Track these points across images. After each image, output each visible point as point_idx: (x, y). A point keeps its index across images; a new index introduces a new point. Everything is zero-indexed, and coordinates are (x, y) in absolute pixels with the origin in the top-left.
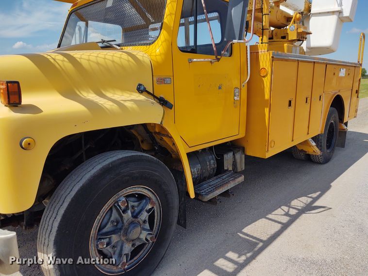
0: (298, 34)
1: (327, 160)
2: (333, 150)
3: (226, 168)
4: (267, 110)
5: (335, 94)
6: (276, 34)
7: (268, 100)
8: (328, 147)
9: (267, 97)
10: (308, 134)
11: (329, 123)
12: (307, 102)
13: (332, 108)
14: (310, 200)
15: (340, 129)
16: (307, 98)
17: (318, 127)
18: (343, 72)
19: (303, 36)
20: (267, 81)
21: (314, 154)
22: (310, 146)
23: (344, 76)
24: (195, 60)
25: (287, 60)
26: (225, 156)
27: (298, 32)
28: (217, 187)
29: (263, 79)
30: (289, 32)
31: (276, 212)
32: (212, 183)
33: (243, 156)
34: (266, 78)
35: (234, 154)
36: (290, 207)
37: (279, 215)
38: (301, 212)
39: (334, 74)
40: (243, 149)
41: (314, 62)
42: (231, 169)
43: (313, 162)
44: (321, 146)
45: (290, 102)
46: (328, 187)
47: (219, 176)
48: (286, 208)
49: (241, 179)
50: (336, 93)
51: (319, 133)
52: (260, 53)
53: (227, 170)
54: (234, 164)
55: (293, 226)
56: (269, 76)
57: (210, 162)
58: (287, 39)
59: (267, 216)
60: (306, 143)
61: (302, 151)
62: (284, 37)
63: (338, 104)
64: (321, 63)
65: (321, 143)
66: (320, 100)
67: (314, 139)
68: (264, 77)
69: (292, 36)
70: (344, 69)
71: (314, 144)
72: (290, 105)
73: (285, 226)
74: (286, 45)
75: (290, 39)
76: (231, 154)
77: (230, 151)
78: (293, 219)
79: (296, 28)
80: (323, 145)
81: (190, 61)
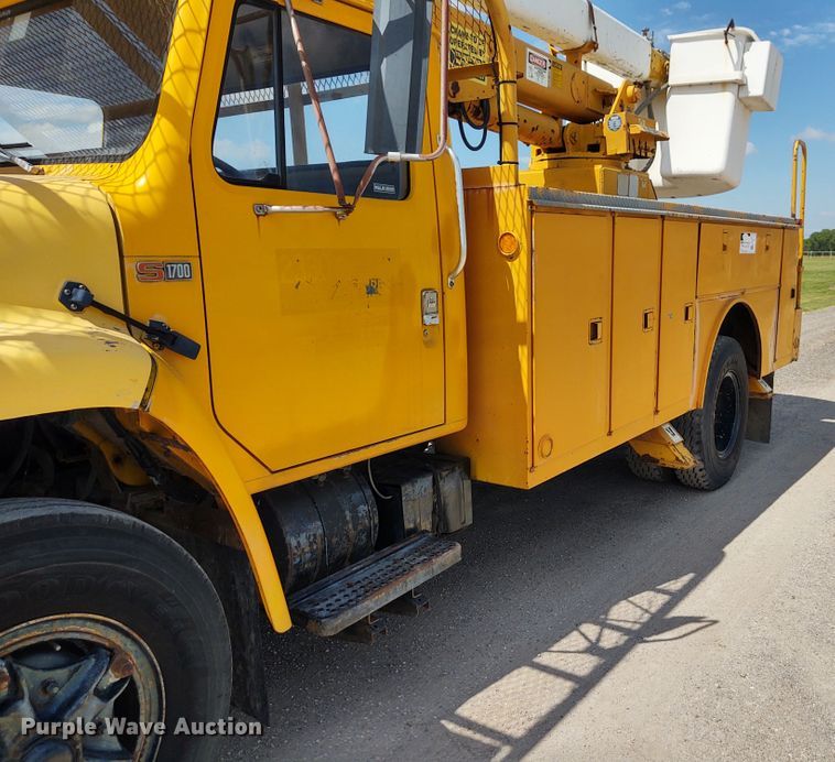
0: (631, 139)
1: (719, 480)
2: (736, 453)
3: (409, 525)
4: (523, 352)
5: (730, 301)
6: (574, 138)
7: (524, 324)
8: (722, 443)
9: (521, 314)
10: (657, 412)
11: (720, 380)
12: (646, 326)
13: (724, 339)
14: (661, 599)
15: (752, 394)
16: (646, 315)
17: (686, 391)
18: (749, 244)
19: (643, 146)
20: (518, 270)
21: (678, 466)
22: (668, 445)
23: (753, 251)
24: (275, 208)
25: (577, 212)
26: (407, 489)
27: (629, 135)
28: (371, 589)
29: (509, 263)
30: (606, 132)
31: (564, 644)
32: (356, 578)
33: (467, 483)
34: (516, 262)
35: (435, 483)
36: (604, 625)
37: (570, 654)
38: (636, 637)
39: (725, 248)
40: (466, 466)
41: (663, 217)
42: (426, 525)
43: (682, 485)
44: (699, 443)
45: (594, 327)
46: (716, 558)
47: (386, 550)
48: (591, 630)
49: (452, 555)
50: (733, 298)
51: (691, 407)
52: (497, 191)
53: (414, 531)
54: (439, 511)
55: (606, 684)
56: (523, 256)
57: (354, 510)
58: (602, 151)
59: (536, 660)
60: (654, 435)
61: (647, 458)
62: (594, 148)
63: (740, 327)
64: (682, 219)
65: (699, 433)
66: (687, 318)
67: (677, 424)
68: (511, 258)
69: (616, 144)
70: (754, 236)
71: (677, 438)
72: (594, 336)
73: (583, 686)
74: (598, 168)
75: (610, 152)
76: (425, 483)
77: (423, 472)
78: (610, 659)
79: (624, 123)
80: (704, 440)
81: (261, 211)
